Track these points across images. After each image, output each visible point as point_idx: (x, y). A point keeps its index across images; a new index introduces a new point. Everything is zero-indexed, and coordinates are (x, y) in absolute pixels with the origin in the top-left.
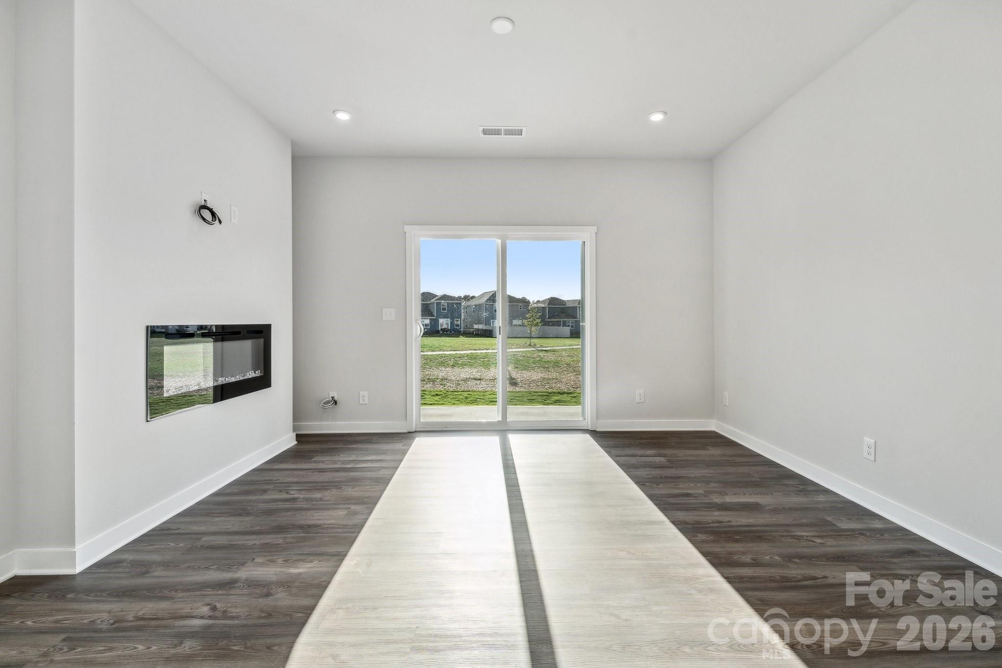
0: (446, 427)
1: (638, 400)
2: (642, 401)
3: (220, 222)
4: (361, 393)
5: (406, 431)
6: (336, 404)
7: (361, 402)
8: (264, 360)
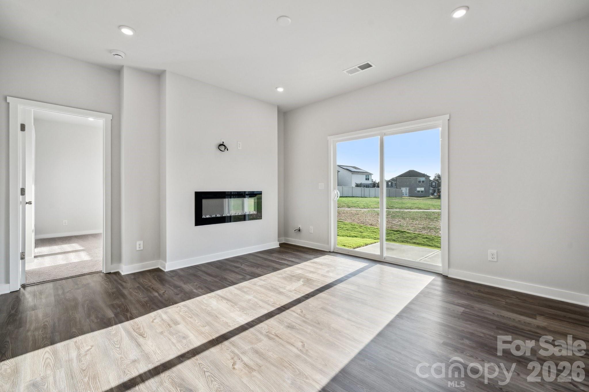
0: (349, 253)
1: (490, 258)
2: (495, 260)
3: (227, 150)
4: (310, 227)
5: (328, 251)
6: (299, 231)
7: (310, 232)
8: (259, 206)
